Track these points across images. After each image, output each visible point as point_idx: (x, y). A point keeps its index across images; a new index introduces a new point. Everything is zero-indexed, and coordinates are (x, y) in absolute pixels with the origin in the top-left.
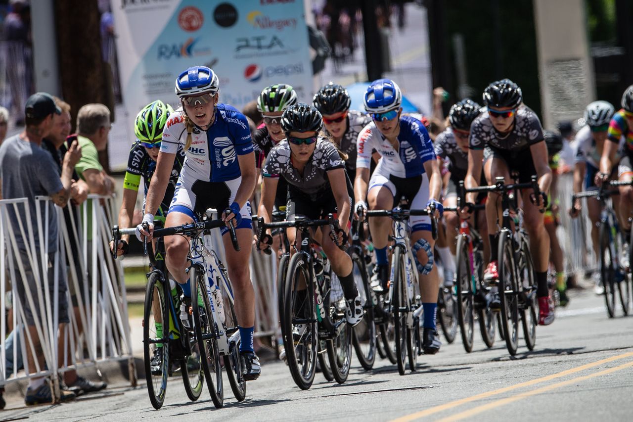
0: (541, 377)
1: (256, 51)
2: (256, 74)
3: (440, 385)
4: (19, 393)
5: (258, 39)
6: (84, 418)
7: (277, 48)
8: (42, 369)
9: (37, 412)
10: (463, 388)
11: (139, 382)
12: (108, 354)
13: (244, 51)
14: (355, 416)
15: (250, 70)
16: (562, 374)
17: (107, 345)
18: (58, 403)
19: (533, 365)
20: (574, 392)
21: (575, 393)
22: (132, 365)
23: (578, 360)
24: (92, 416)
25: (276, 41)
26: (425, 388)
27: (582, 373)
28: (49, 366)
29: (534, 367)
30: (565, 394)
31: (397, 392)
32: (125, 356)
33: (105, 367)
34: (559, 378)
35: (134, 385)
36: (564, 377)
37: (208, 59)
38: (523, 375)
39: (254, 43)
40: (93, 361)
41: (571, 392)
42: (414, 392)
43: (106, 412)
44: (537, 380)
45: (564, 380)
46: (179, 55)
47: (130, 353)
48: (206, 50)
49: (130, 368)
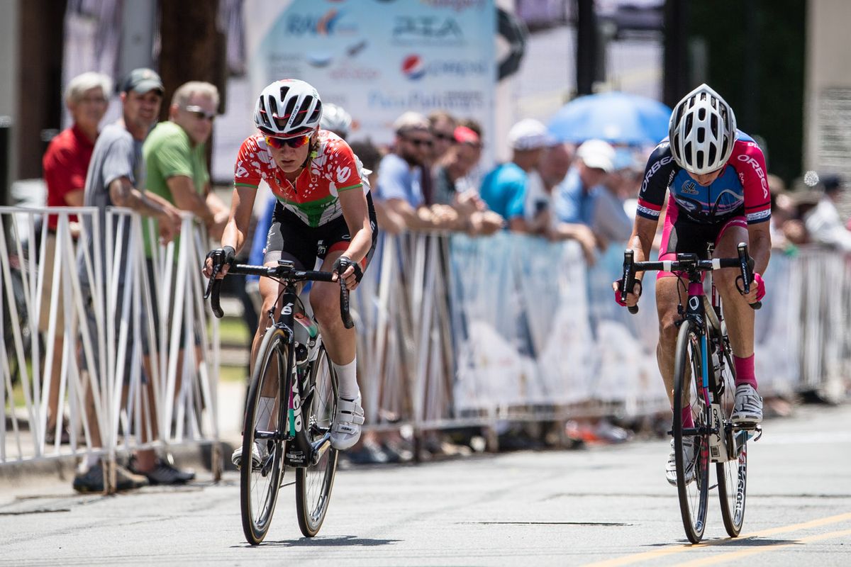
0: (781, 526)
1: (420, 37)
2: (417, 68)
3: (642, 522)
4: (57, 474)
5: (427, 21)
6: (148, 519)
7: (451, 37)
8: (94, 445)
9: (81, 503)
10: (673, 531)
11: (226, 476)
12: (186, 432)
13: (406, 36)
14: (525, 555)
15: (410, 63)
16: (810, 525)
17: (186, 419)
18: (111, 494)
19: (769, 507)
20: (827, 552)
21: (829, 554)
22: (218, 452)
23: (832, 507)
24: (159, 518)
25: (451, 27)
26: (622, 525)
27: (837, 527)
28: (104, 442)
29: (771, 511)
30: (813, 554)
31: (583, 526)
32: (210, 438)
33: (179, 451)
34: (806, 530)
35: (218, 479)
36: (813, 530)
37: (353, 41)
38: (756, 521)
39: (420, 26)
40: (165, 442)
41: (823, 552)
42: (605, 530)
43: (179, 514)
44: (775, 529)
45: (813, 534)
46: (315, 30)
47: (216, 435)
48: (352, 29)
49: (215, 456)
